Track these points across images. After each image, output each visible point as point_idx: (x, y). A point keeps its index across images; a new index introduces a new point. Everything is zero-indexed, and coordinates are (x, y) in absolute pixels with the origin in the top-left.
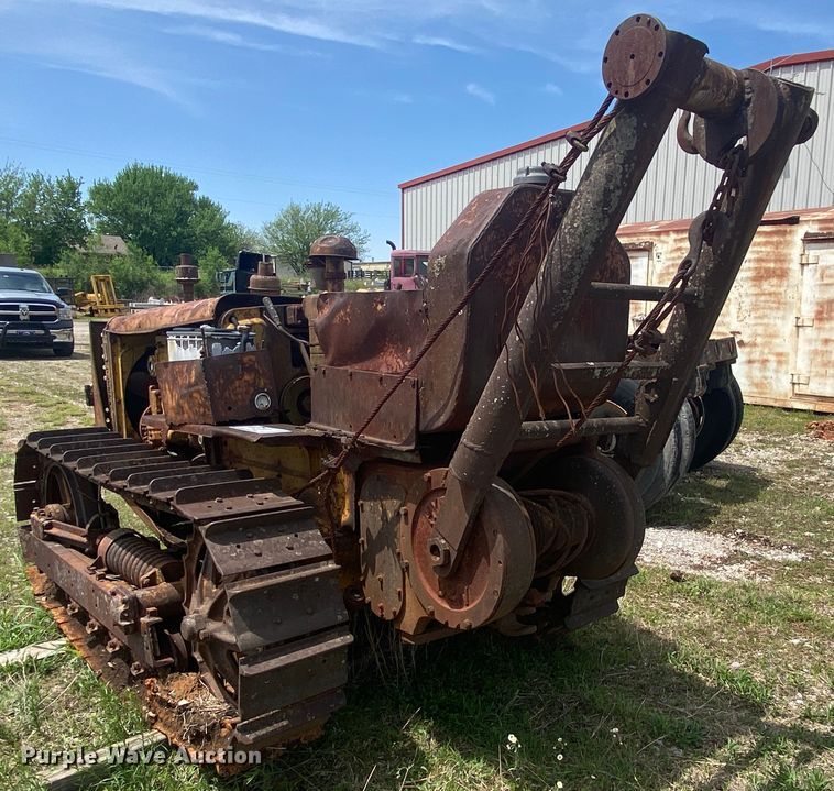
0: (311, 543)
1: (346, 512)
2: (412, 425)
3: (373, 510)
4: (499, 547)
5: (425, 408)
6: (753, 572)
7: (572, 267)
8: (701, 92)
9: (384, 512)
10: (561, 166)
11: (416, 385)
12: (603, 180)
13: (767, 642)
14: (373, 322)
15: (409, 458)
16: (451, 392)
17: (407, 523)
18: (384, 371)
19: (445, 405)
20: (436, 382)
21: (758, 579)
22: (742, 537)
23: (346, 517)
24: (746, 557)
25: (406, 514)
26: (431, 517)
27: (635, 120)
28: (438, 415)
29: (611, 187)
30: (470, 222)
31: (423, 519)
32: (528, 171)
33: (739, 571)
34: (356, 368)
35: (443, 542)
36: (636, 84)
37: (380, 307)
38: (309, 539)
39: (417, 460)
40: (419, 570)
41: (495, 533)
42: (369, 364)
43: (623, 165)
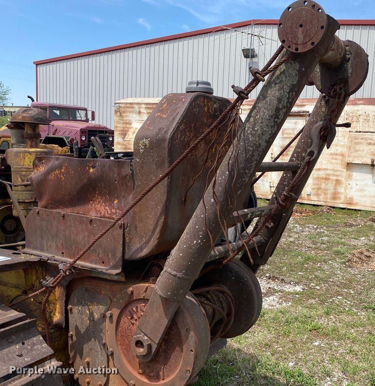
0: (35, 347)
1: (57, 314)
2: (119, 254)
3: (81, 313)
4: (192, 340)
5: (130, 242)
6: (281, 301)
7: (253, 156)
8: (331, 52)
9: (92, 314)
10: (246, 89)
11: (123, 227)
12: (276, 102)
13: (303, 347)
14: (85, 180)
15: (116, 278)
16: (153, 233)
17: (111, 322)
18: (93, 215)
19: (148, 242)
20: (140, 225)
21: (284, 304)
22: (269, 278)
23: (57, 317)
24: (276, 291)
25: (111, 316)
26: (132, 318)
27: (298, 66)
28: (141, 249)
29: (281, 107)
30: (164, 116)
31: (125, 320)
32: (198, 83)
33: (274, 300)
34: (67, 211)
35: (146, 338)
36: (304, 44)
37: (91, 170)
38: (34, 344)
39: (123, 279)
40: (122, 355)
41: (188, 330)
42: (80, 209)
43: (289, 93)
